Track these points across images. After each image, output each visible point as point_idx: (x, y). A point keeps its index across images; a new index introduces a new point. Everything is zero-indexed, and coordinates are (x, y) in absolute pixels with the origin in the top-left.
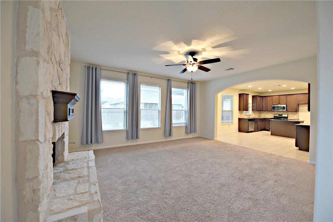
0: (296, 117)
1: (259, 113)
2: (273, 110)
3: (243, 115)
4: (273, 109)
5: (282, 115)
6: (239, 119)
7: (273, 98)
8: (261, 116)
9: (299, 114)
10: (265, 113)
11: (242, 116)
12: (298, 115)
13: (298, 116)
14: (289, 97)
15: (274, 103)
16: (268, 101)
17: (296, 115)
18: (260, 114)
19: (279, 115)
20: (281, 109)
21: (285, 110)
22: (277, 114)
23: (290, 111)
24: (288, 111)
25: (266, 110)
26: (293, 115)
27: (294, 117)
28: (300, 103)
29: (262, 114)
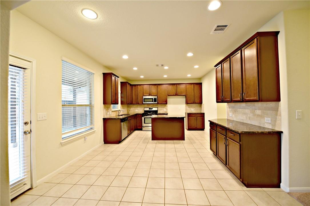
0: (165, 110)
1: (128, 107)
2: (144, 103)
3: (111, 112)
4: (144, 102)
5: (152, 109)
6: (105, 120)
7: (143, 88)
8: (129, 110)
9: (167, 106)
10: (135, 107)
11: (108, 113)
12: (166, 108)
13: (167, 109)
14: (159, 87)
15: (144, 94)
16: (138, 91)
17: (164, 108)
18: (129, 109)
19: (149, 109)
20: (153, 102)
21: (157, 103)
22: (147, 107)
23: (161, 103)
24: (159, 103)
25: (136, 103)
26: (162, 108)
27: (163, 110)
28: (169, 94)
29: (131, 109)
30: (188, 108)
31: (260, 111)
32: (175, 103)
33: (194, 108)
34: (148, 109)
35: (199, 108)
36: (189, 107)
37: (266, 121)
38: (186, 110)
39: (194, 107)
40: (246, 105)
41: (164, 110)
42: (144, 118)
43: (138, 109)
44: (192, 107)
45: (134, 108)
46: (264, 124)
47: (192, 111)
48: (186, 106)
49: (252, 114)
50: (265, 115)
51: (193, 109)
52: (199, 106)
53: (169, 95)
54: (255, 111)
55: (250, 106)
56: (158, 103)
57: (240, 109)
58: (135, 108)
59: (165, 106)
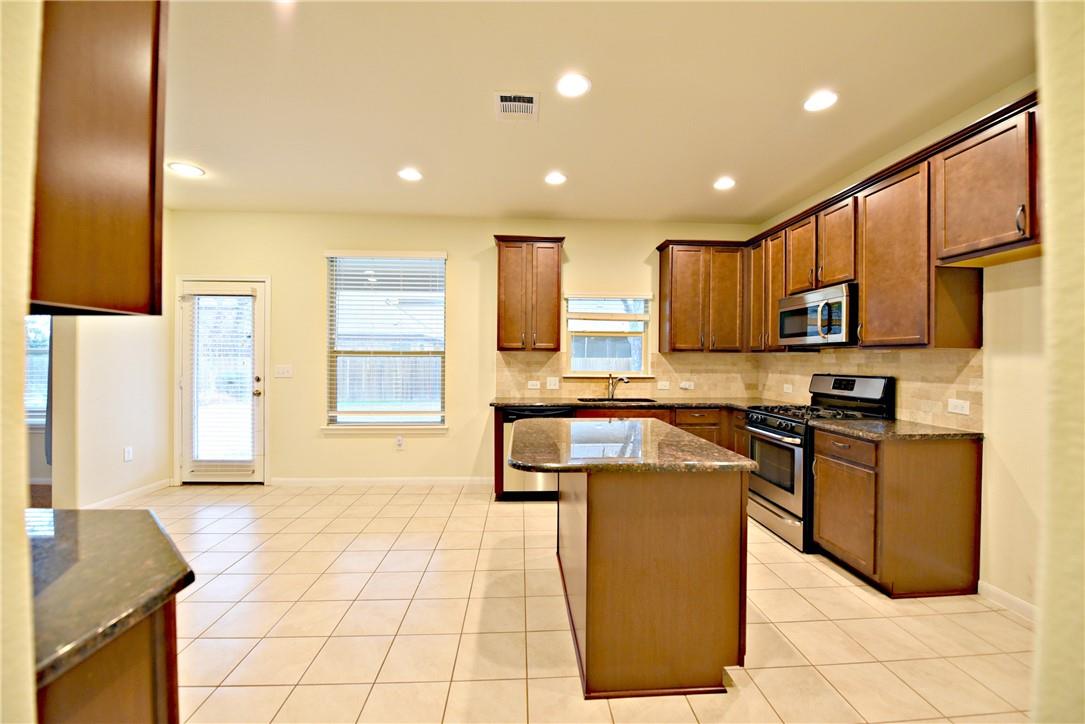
4: (782, 335)
5: (851, 386)
7: (786, 241)
8: (764, 386)
9: (979, 371)
10: (781, 366)
13: (977, 399)
16: (767, 272)
19: (836, 385)
21: (843, 339)
26: (936, 388)
29: (770, 375)
41: (946, 406)
43: (793, 384)
58: (783, 376)
59: (959, 371)
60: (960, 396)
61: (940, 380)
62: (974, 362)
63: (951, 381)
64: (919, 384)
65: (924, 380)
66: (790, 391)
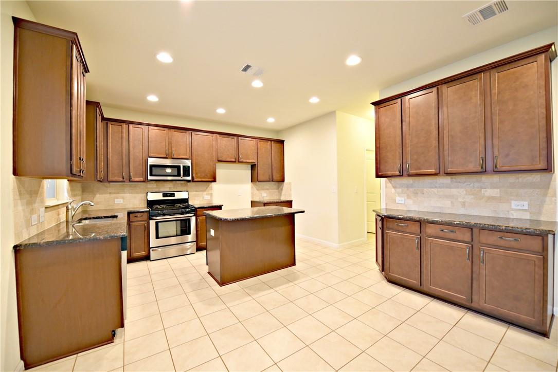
0: (207, 197)
2: (150, 178)
3: (42, 211)
4: (151, 175)
5: (173, 195)
9: (211, 188)
11: (32, 216)
12: (210, 192)
13: (211, 195)
15: (152, 151)
16: (129, 141)
17: (205, 193)
19: (164, 195)
20: (179, 175)
21: (189, 178)
22: (157, 190)
23: (200, 179)
24: (195, 179)
25: (121, 179)
26: (200, 193)
27: (201, 199)
28: (220, 159)
29: (98, 196)
30: (256, 192)
31: (498, 190)
32: (229, 181)
33: (268, 191)
34: (159, 197)
35: (275, 190)
36: (258, 190)
37: (513, 207)
38: (253, 194)
39: (267, 189)
40: (451, 182)
41: (203, 197)
42: (157, 223)
43: (123, 198)
44: (263, 189)
45: (110, 193)
46: (508, 211)
47: (263, 197)
48: (252, 188)
49: (472, 196)
50: (512, 198)
51: (266, 194)
52: (275, 187)
53: (219, 161)
54: (481, 191)
55: (465, 182)
56: (193, 180)
57: (432, 188)
58: (113, 195)
59: (207, 188)
60: (207, 195)
61: (202, 191)
62: (210, 186)
63: (205, 191)
64: (195, 193)
65: (196, 191)
66: (122, 202)
